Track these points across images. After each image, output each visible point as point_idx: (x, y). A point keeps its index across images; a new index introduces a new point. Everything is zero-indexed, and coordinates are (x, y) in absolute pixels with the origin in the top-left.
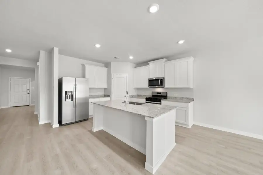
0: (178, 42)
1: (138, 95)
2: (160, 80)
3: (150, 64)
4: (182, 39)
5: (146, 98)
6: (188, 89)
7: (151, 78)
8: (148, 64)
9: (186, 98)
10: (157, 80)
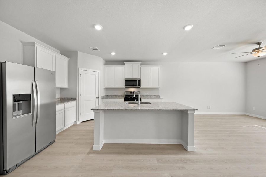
0: (163, 54)
2: (137, 81)
3: (125, 64)
4: (166, 52)
6: (156, 89)
8: (124, 64)
9: (154, 96)
10: (135, 81)
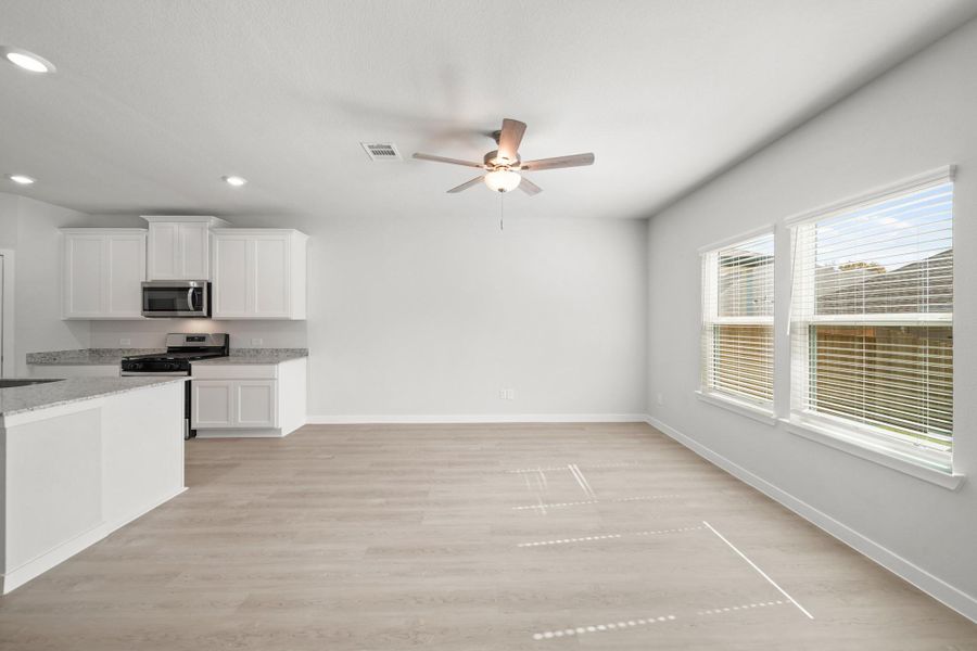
1: (92, 351)
2: (191, 291)
3: (151, 225)
5: (123, 362)
6: (295, 324)
7: (153, 282)
8: (146, 225)
9: (288, 350)
